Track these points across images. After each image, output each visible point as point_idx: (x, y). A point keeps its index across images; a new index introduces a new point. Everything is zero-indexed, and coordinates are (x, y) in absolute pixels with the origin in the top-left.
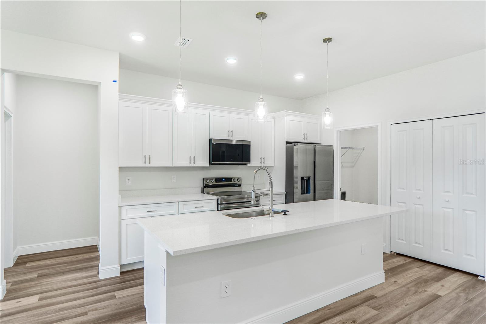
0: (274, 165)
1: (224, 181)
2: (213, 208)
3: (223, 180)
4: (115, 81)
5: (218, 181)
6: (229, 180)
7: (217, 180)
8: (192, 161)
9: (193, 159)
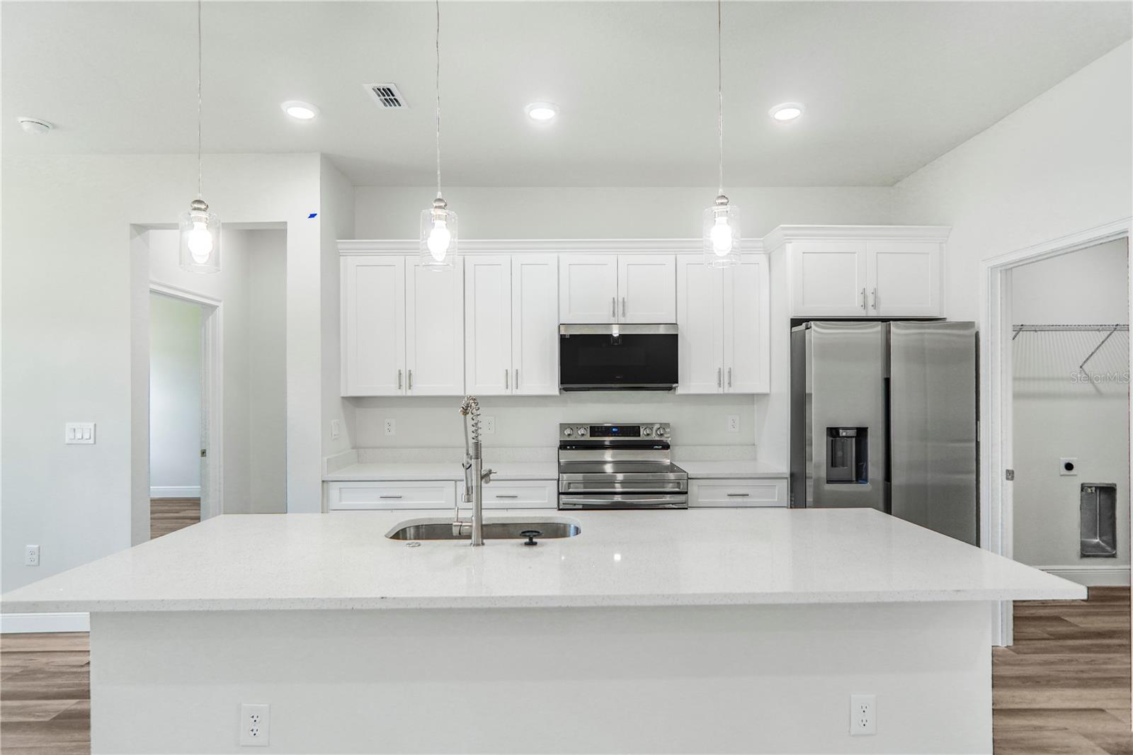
0: (768, 391)
1: (614, 432)
2: (546, 501)
3: (614, 430)
4: (312, 216)
5: (597, 434)
6: (634, 430)
7: (596, 430)
8: (512, 382)
9: (513, 377)
